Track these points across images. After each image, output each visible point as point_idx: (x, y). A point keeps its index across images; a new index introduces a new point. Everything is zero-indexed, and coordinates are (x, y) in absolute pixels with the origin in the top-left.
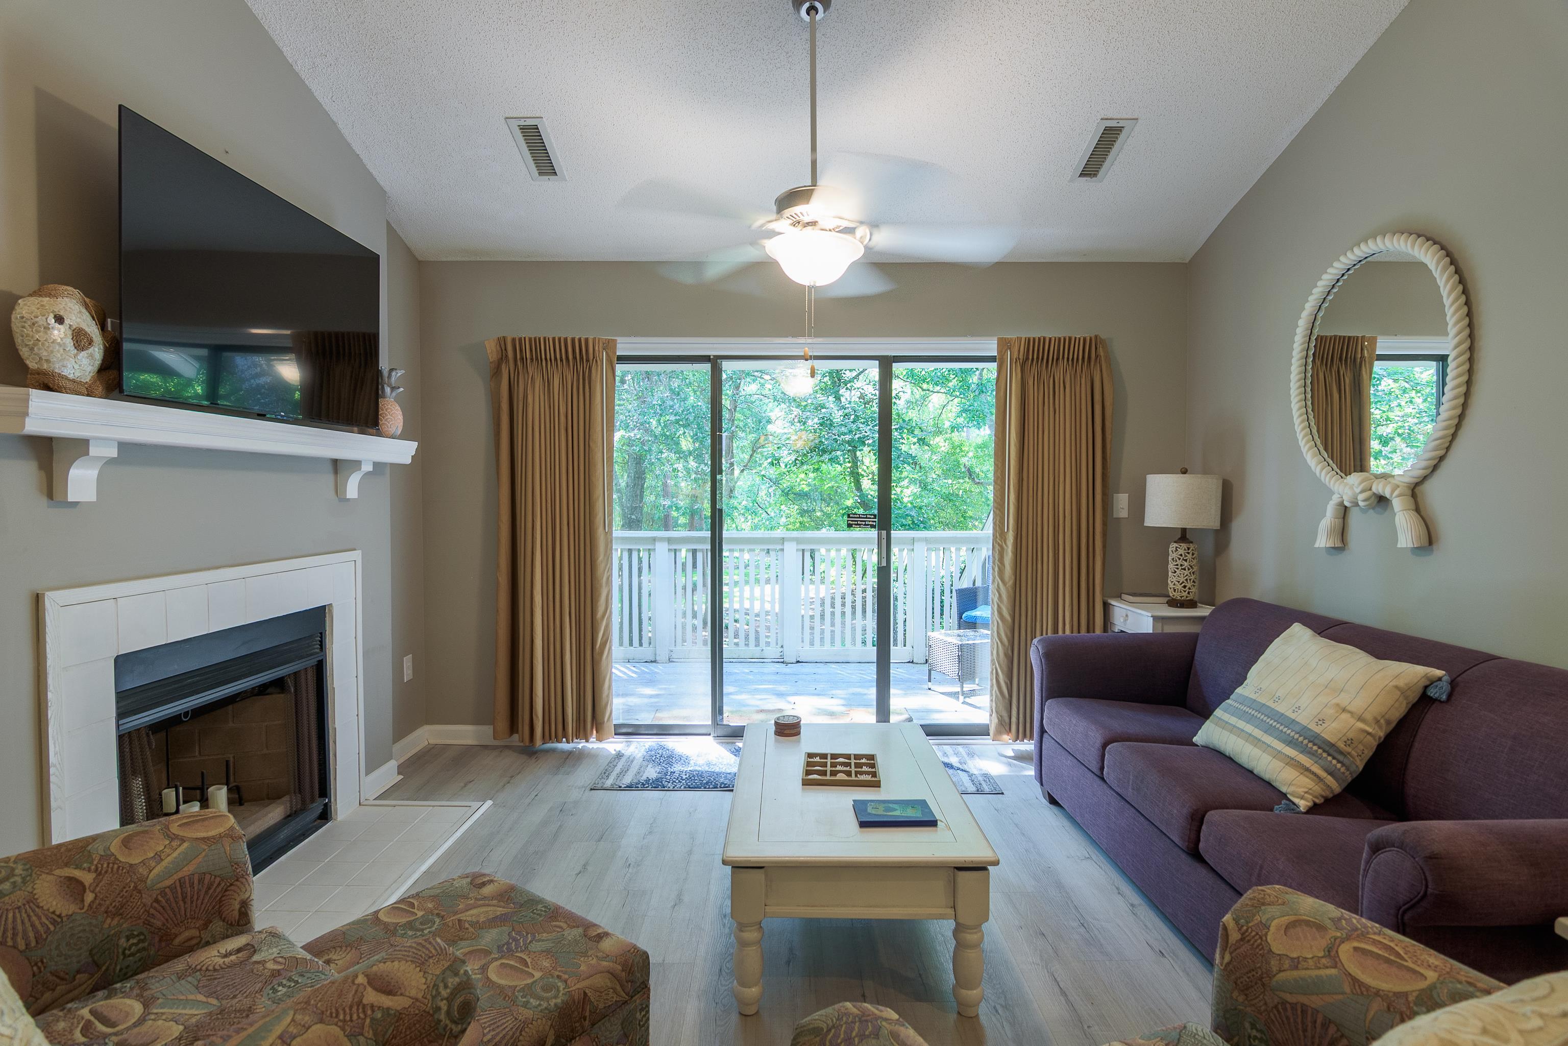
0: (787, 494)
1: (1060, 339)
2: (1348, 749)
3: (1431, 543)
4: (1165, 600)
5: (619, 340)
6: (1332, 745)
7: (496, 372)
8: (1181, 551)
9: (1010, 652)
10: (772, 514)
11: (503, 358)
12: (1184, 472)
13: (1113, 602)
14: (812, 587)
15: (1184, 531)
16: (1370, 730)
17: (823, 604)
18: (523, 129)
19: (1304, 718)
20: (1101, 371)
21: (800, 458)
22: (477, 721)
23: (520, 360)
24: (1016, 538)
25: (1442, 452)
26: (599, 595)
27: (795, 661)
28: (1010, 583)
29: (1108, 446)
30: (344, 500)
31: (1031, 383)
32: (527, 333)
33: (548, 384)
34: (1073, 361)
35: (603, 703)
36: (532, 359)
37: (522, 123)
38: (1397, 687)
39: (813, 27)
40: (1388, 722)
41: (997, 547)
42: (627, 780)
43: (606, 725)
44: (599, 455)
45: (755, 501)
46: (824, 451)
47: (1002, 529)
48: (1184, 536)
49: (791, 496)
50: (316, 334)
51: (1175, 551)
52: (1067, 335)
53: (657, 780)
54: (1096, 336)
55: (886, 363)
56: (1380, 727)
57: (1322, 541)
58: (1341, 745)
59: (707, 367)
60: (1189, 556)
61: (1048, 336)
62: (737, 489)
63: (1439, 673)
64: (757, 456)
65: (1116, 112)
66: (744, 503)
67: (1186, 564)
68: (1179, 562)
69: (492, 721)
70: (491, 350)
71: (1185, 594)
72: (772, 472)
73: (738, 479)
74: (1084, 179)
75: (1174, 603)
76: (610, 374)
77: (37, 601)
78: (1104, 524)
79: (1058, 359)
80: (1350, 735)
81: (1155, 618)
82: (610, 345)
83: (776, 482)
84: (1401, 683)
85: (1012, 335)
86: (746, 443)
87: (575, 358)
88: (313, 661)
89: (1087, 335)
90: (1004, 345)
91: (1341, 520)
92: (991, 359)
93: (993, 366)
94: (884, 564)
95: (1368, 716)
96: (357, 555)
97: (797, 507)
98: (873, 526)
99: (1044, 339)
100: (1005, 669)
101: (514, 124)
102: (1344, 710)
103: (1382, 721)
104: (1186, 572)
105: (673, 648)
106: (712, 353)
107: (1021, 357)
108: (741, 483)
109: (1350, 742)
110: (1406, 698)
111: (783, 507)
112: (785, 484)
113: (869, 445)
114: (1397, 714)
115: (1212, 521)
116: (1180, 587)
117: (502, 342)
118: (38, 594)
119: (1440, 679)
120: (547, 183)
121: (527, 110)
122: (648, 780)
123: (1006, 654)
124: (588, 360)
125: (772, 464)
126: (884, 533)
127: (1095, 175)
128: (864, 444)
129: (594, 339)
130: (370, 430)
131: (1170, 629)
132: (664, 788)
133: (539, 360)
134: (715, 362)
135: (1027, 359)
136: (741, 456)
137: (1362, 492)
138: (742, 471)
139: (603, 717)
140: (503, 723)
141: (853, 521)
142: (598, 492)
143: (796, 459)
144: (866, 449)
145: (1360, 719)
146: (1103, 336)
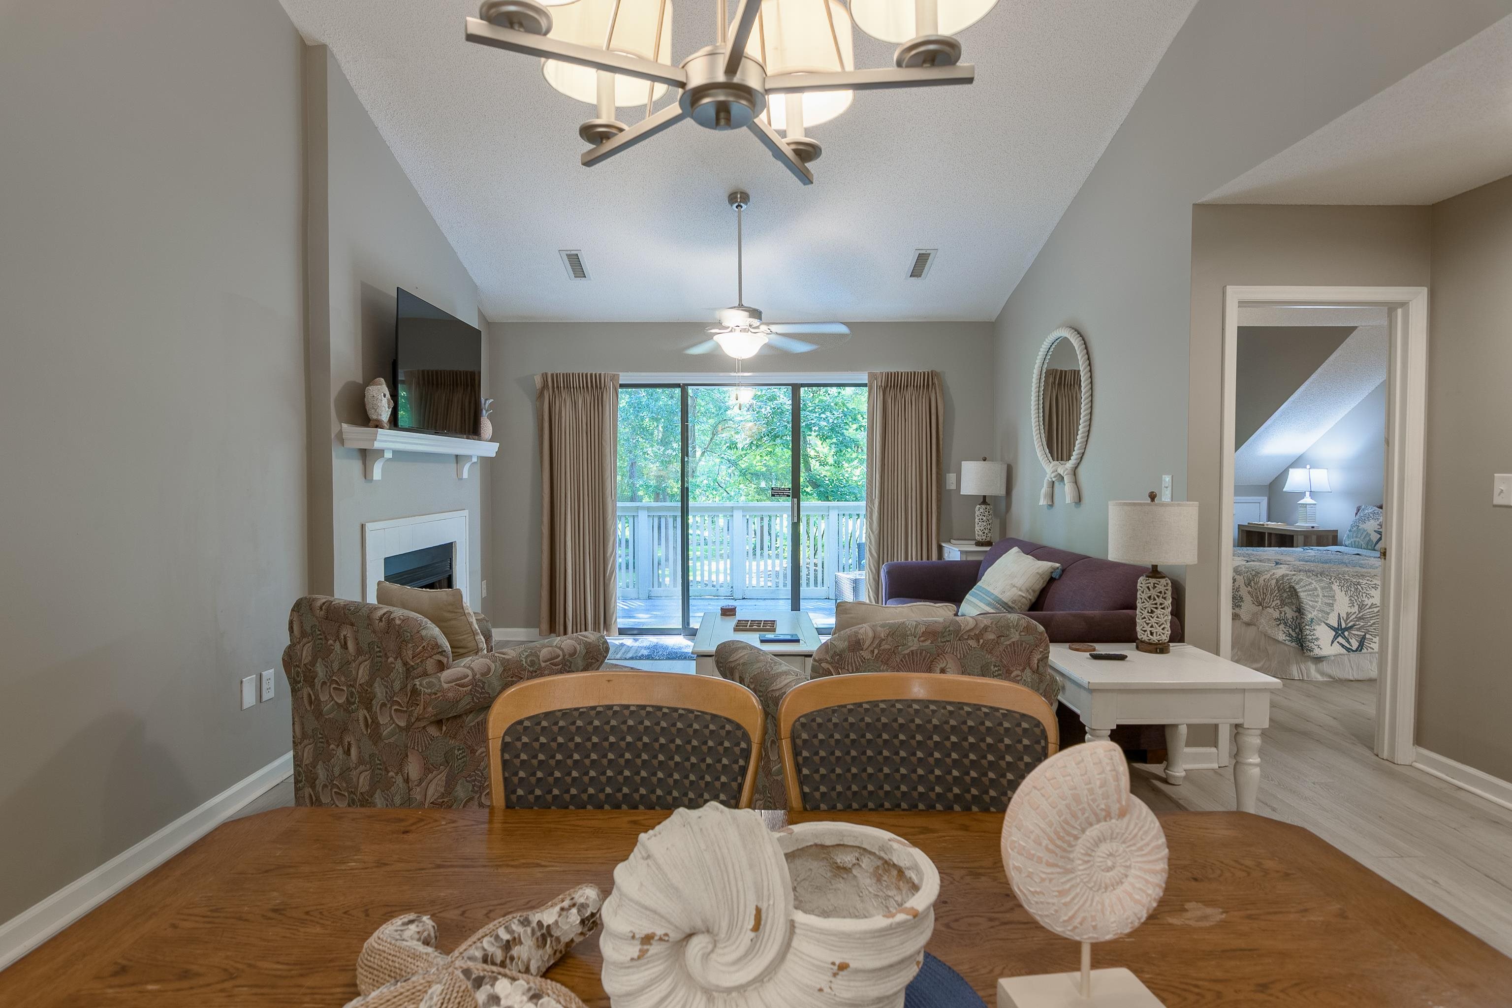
0: (744, 474)
1: (908, 373)
2: (1014, 605)
3: (1080, 501)
4: (974, 542)
5: (621, 374)
6: (1006, 604)
7: (541, 395)
8: (981, 510)
9: (877, 577)
10: (732, 494)
11: (545, 386)
12: (985, 460)
13: (943, 545)
14: (769, 562)
15: (985, 497)
16: (1024, 595)
17: (777, 576)
18: (569, 256)
19: (996, 592)
20: (936, 393)
21: (755, 443)
22: (528, 624)
23: (556, 388)
24: (880, 503)
25: (1083, 451)
26: (609, 541)
27: (741, 597)
28: (876, 532)
29: (941, 443)
30: (461, 479)
31: (890, 401)
32: (561, 370)
33: (575, 404)
34: (917, 388)
35: (611, 611)
36: (564, 387)
37: (569, 253)
38: (1038, 573)
39: (739, 213)
40: (1034, 591)
41: (869, 509)
42: (630, 655)
43: (613, 626)
44: (608, 450)
45: (715, 480)
46: (776, 437)
47: (871, 497)
48: (984, 500)
49: (749, 476)
50: (423, 371)
51: (979, 510)
52: (912, 371)
53: (648, 655)
54: (932, 372)
55: (796, 388)
56: (1030, 594)
57: (1043, 502)
58: (1010, 604)
59: (678, 391)
60: (987, 513)
61: (900, 370)
62: (698, 468)
63: (1058, 565)
64: (717, 438)
65: (925, 246)
66: (705, 482)
67: (984, 518)
68: (980, 517)
69: (536, 625)
70: (538, 381)
71: (984, 538)
72: (732, 455)
73: (700, 460)
74: (912, 278)
75: (979, 544)
76: (615, 394)
77: (363, 527)
78: (939, 493)
79: (907, 386)
80: (1014, 598)
81: (962, 552)
82: (614, 378)
83: (734, 463)
84: (1040, 571)
85: (878, 371)
86: (706, 427)
87: (592, 386)
88: (447, 575)
89: (926, 371)
90: (872, 376)
91: (1051, 489)
92: (865, 385)
93: (866, 389)
94: (796, 520)
95: (1023, 588)
96: (466, 513)
97: (753, 486)
98: (788, 496)
99: (898, 373)
100: (873, 587)
101: (564, 254)
102: (1014, 586)
103: (1030, 591)
104: (985, 524)
105: (651, 588)
106: (681, 382)
107: (883, 385)
108: (703, 463)
109: (1014, 602)
110: (1043, 579)
111: (741, 486)
112: (743, 465)
113: (815, 431)
114: (1039, 586)
115: (1002, 492)
116: (981, 533)
117: (545, 376)
118: (362, 525)
119: (1058, 568)
120: (580, 282)
121: (572, 246)
122: (643, 655)
123: (874, 579)
124: (601, 388)
125: (730, 448)
126: (796, 500)
127: (920, 276)
128: (811, 430)
129: (605, 374)
130: (474, 437)
131: (970, 558)
132: (653, 659)
133: (568, 387)
134: (683, 387)
135: (887, 386)
136: (703, 438)
137: (1052, 472)
138: (704, 453)
139: (611, 621)
140: (545, 625)
141: (776, 493)
142: (607, 474)
143: (752, 443)
144: (813, 434)
145: (1020, 590)
146: (938, 370)
